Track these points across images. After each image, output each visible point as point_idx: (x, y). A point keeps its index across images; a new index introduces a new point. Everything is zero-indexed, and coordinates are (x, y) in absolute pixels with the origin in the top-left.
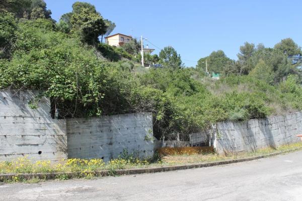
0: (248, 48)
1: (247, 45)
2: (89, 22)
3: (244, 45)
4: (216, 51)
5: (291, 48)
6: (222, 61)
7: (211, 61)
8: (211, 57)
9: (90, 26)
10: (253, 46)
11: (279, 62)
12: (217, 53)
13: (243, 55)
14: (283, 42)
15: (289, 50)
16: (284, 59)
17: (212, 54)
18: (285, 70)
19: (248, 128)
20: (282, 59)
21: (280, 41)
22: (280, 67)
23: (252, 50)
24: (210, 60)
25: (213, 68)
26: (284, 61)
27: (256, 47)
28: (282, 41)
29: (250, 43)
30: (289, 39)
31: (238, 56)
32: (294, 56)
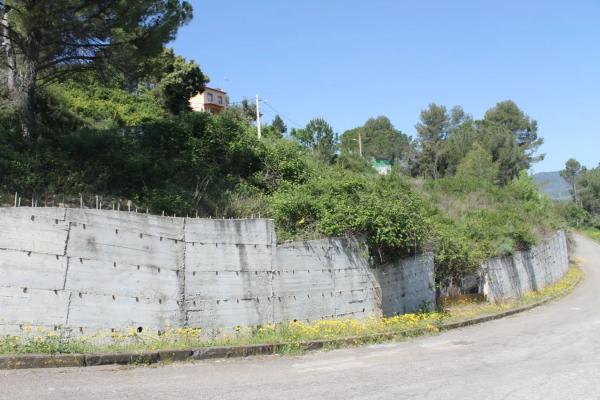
0: (435, 114)
1: (434, 108)
2: (176, 73)
3: (428, 109)
4: (375, 118)
5: (515, 118)
6: (390, 138)
7: (367, 136)
8: (366, 129)
9: (180, 80)
10: (443, 110)
11: (501, 145)
12: (377, 120)
13: (426, 125)
14: (501, 106)
15: (511, 121)
16: (508, 140)
17: (368, 123)
18: (510, 159)
19: (513, 265)
20: (504, 139)
21: (495, 105)
22: (502, 153)
23: (443, 118)
24: (364, 134)
25: (372, 151)
26: (507, 144)
27: (449, 113)
28: (498, 105)
29: (438, 104)
30: (510, 101)
31: (418, 129)
32: (518, 132)
